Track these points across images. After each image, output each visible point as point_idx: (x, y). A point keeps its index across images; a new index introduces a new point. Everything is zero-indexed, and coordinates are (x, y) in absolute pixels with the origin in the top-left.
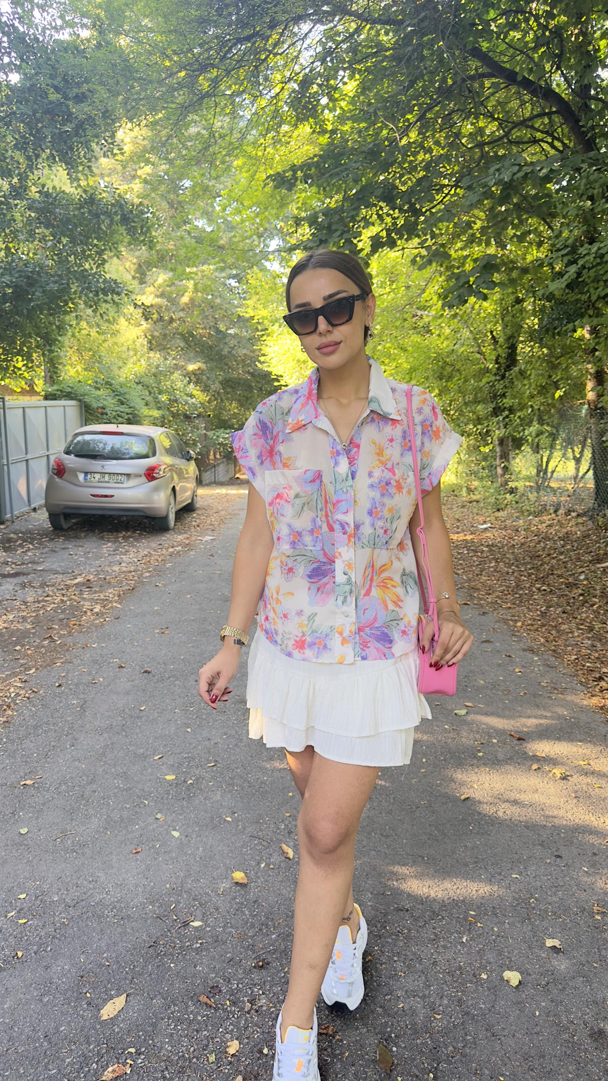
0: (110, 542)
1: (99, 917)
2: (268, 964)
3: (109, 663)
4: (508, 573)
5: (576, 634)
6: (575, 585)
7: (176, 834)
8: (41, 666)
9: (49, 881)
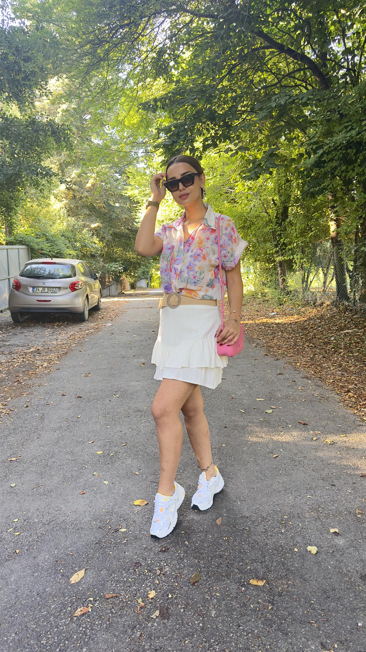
0: (50, 328)
1: (64, 529)
2: (168, 549)
3: (56, 393)
4: (289, 338)
5: (332, 369)
6: (329, 343)
7: (106, 482)
8: (14, 397)
9: (31, 511)
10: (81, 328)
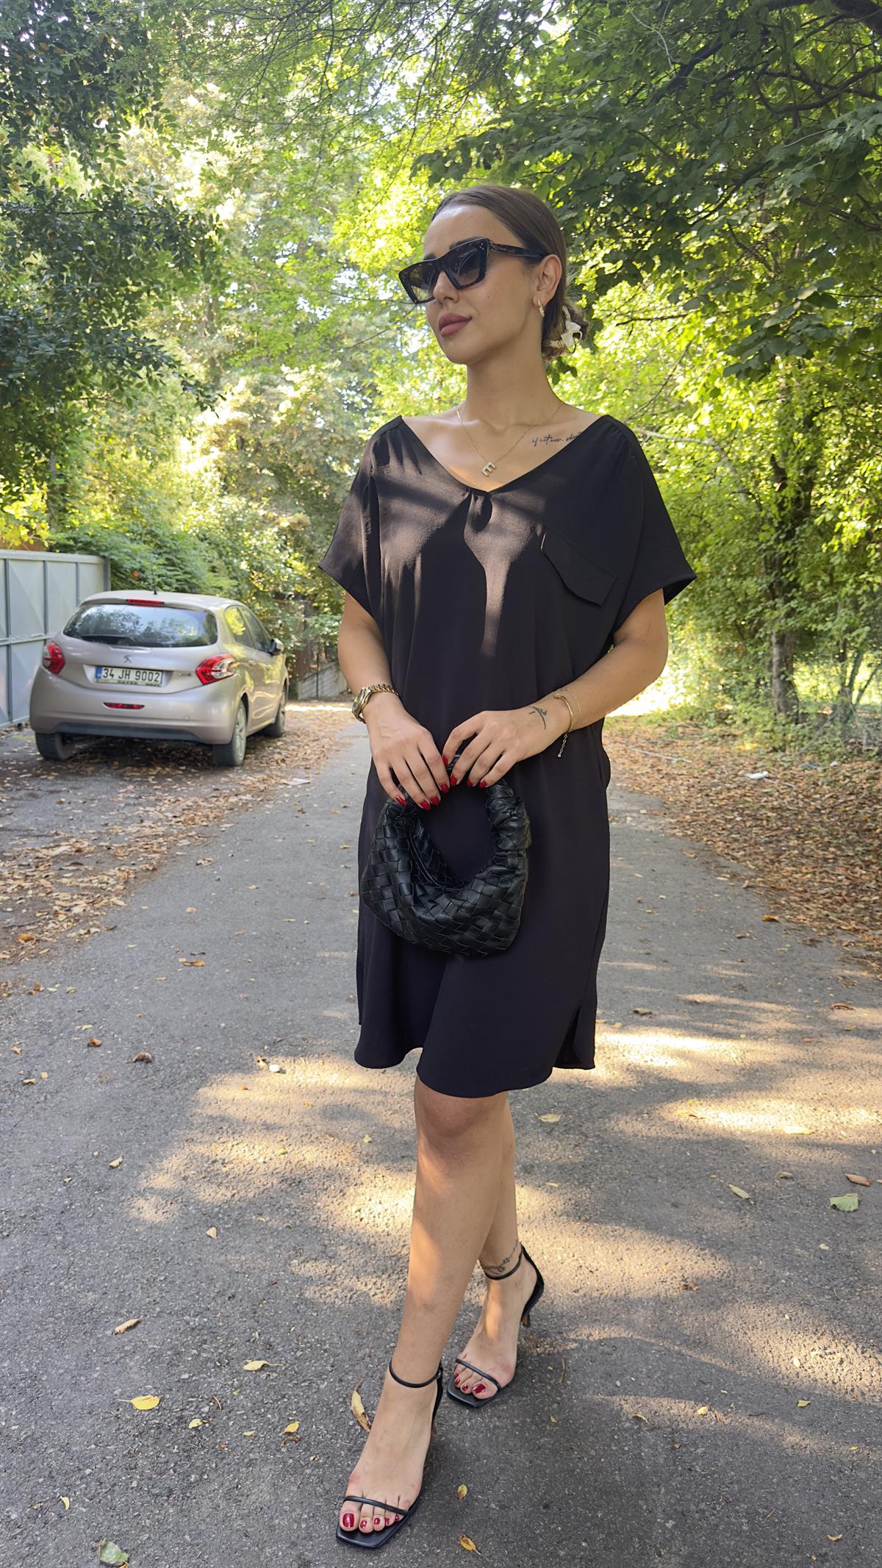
0: (133, 783)
3: (71, 1033)
10: (218, 786)
